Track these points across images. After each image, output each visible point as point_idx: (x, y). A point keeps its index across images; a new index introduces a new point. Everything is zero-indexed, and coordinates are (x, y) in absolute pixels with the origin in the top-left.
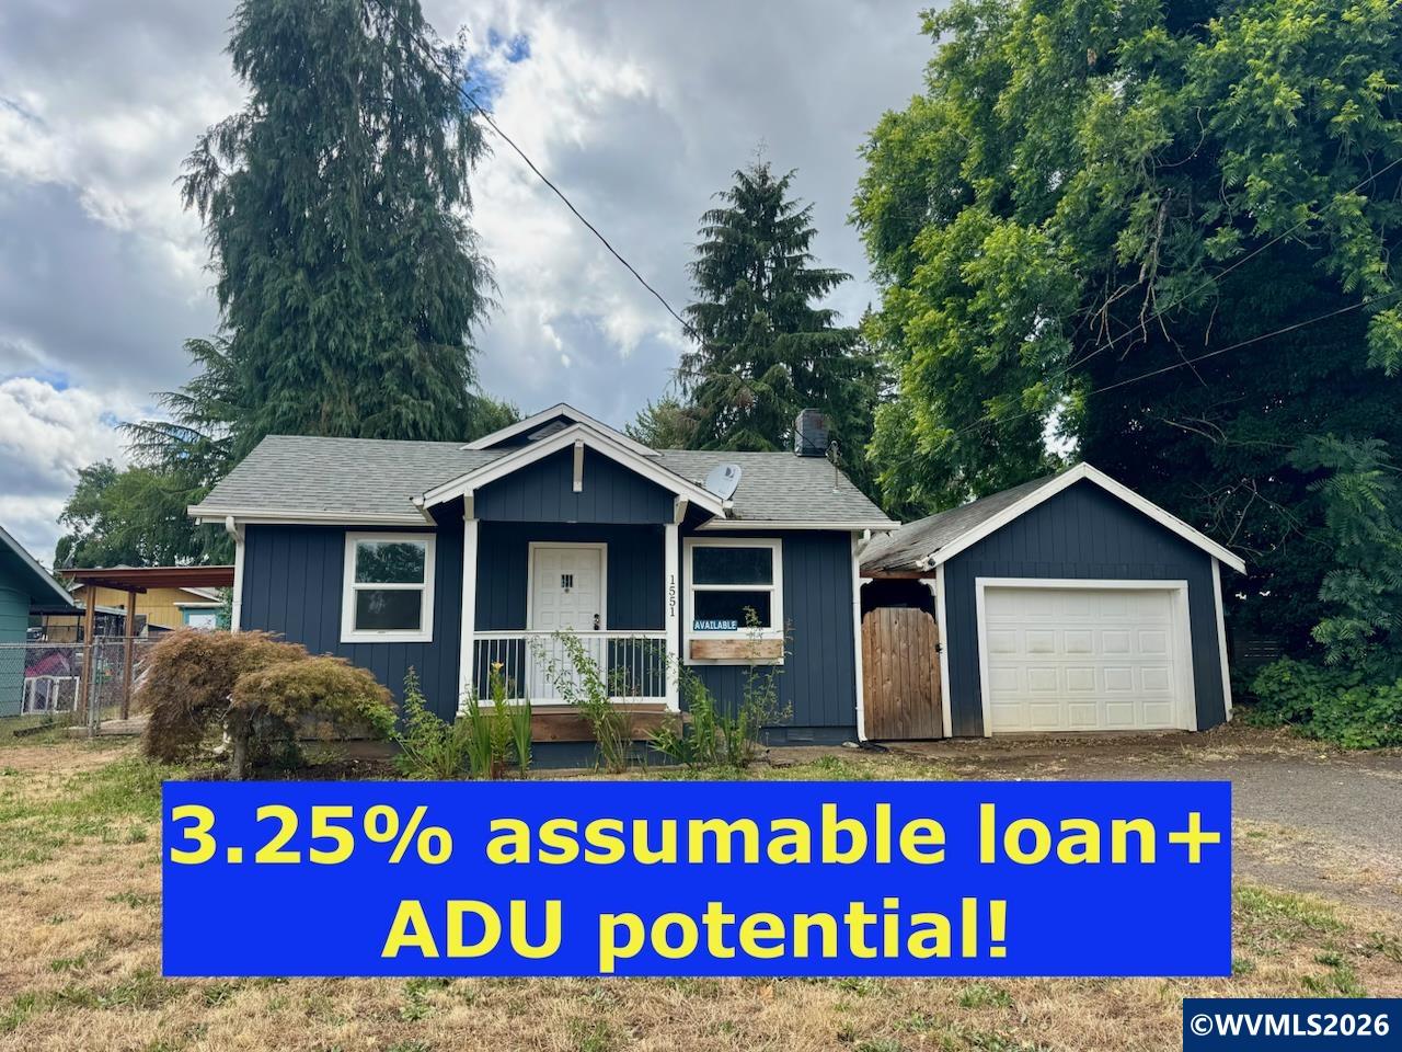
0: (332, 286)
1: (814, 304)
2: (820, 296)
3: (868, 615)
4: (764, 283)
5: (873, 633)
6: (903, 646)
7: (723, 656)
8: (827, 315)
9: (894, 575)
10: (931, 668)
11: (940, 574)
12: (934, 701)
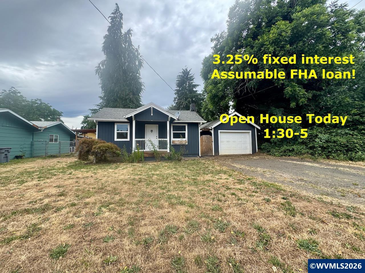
0: (118, 86)
1: (194, 89)
2: (195, 88)
3: (201, 136)
4: (187, 86)
5: (202, 139)
6: (207, 141)
7: (177, 143)
8: (196, 91)
9: (205, 130)
10: (211, 145)
11: (213, 130)
12: (212, 149)
